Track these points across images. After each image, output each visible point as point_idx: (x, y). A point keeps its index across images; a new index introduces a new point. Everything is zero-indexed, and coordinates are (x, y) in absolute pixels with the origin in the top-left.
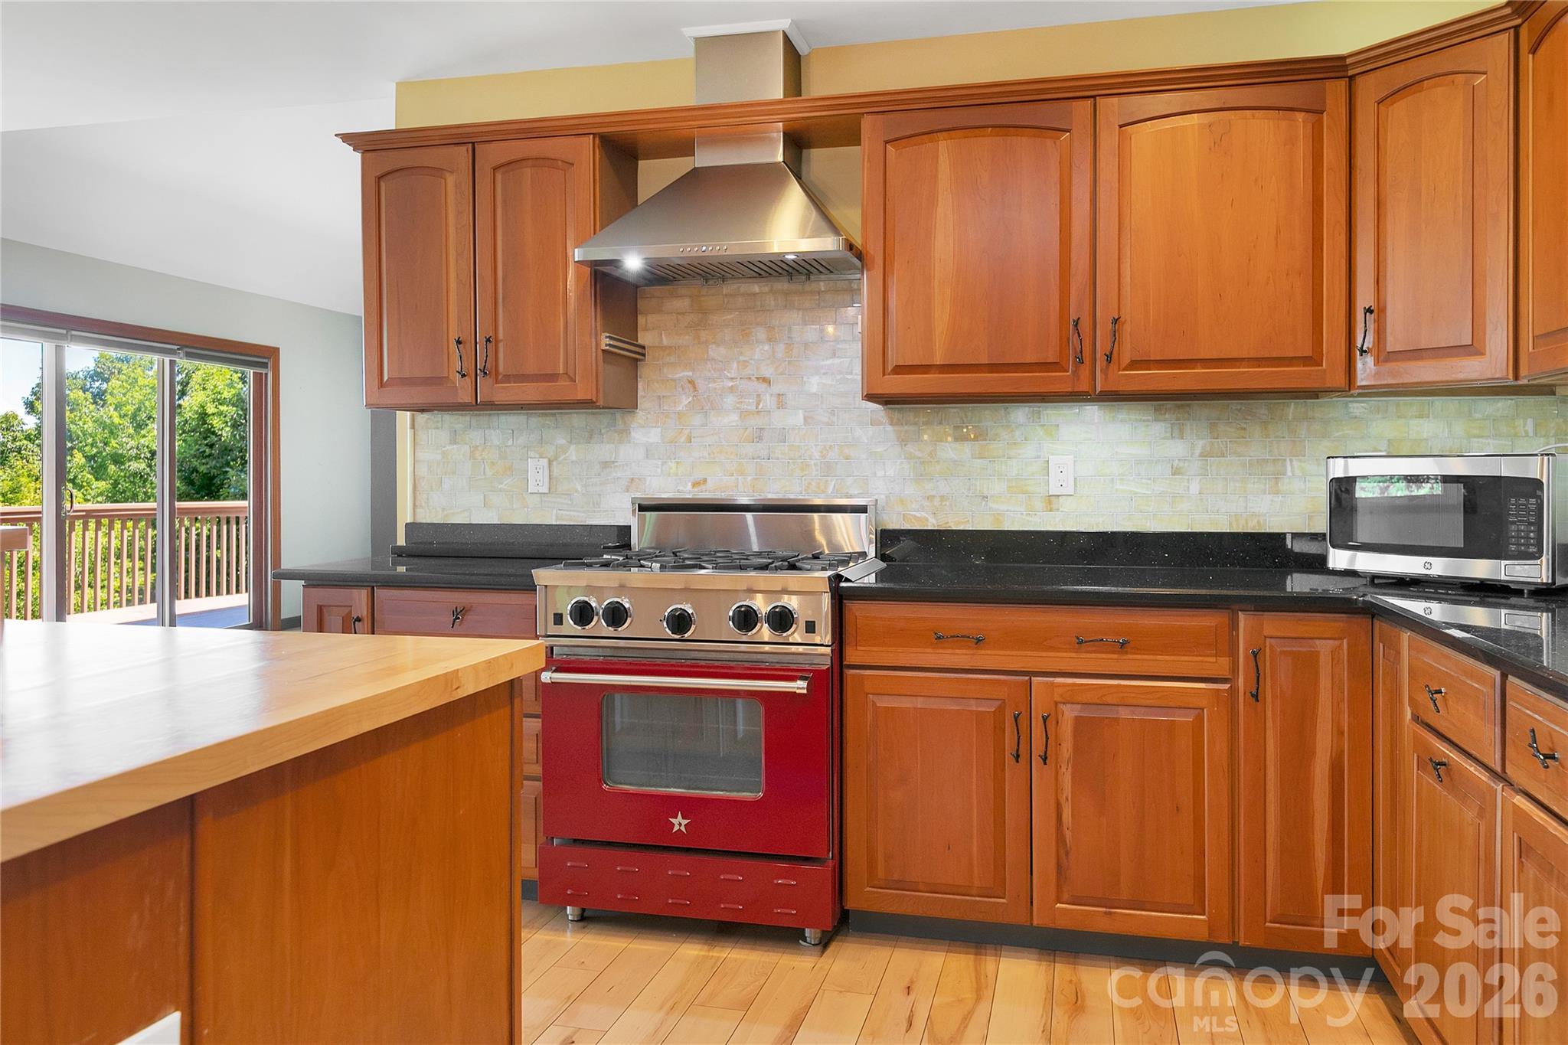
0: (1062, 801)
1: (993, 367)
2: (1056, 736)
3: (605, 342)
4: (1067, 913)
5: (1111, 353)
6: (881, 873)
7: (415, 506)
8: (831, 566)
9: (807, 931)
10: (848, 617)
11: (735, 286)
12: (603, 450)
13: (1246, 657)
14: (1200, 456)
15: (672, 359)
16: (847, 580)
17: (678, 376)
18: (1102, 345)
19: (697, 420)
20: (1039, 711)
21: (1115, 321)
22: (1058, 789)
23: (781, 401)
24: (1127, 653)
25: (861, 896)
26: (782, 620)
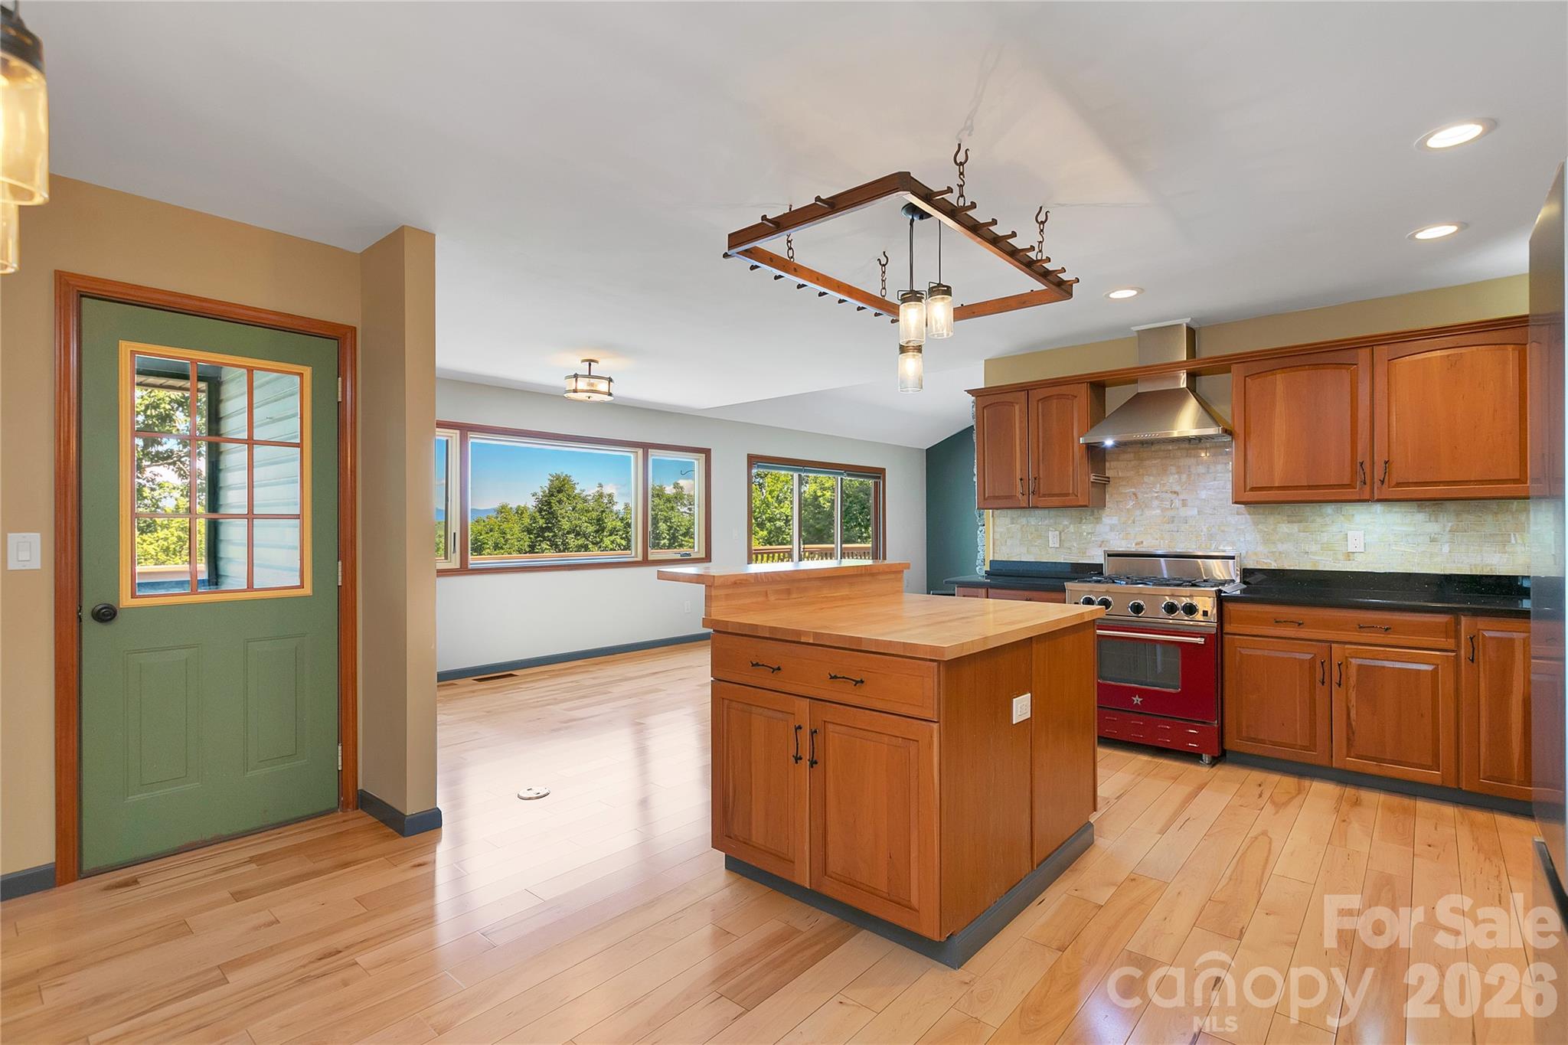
0: (1351, 707)
1: (1310, 487)
2: (1347, 673)
3: (1092, 478)
4: (1353, 763)
5: (1384, 479)
6: (1244, 734)
7: (994, 553)
8: (1215, 586)
9: (1204, 755)
10: (1225, 609)
11: (1158, 447)
12: (1086, 528)
13: (1466, 639)
14: (1450, 531)
15: (1124, 483)
16: (1225, 592)
17: (1126, 491)
18: (1378, 474)
19: (1138, 512)
20: (1335, 662)
21: (1386, 463)
22: (1348, 700)
23: (1184, 503)
24: (1389, 634)
25: (1232, 743)
26: (1190, 609)
